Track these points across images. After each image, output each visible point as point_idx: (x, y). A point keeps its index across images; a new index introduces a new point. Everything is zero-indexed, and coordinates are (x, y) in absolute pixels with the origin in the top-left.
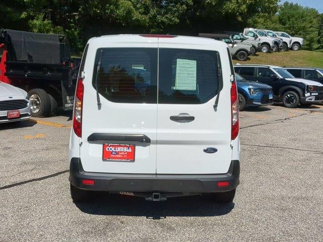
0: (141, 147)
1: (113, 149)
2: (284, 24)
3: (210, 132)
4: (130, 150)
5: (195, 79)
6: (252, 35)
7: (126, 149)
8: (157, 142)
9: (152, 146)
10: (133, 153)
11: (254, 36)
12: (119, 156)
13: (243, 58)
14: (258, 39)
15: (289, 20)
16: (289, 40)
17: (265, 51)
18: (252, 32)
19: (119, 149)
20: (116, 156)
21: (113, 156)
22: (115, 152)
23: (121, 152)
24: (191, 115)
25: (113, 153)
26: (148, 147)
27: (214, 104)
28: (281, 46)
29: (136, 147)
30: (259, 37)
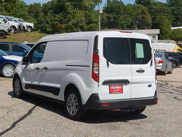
0: (125, 86)
1: (114, 87)
2: (9, 12)
3: (148, 77)
4: (121, 88)
5: (143, 52)
6: (3, 20)
7: (119, 87)
8: (132, 83)
9: (129, 85)
10: (122, 89)
11: (4, 21)
12: (117, 91)
13: (3, 37)
14: (7, 23)
15: (13, 9)
16: (25, 24)
17: (12, 32)
18: (2, 18)
19: (116, 87)
20: (115, 91)
21: (114, 91)
22: (115, 89)
23: (117, 89)
24: (143, 70)
25: (114, 89)
26: (127, 86)
27: (150, 64)
28: (22, 29)
29: (123, 86)
30: (8, 22)
